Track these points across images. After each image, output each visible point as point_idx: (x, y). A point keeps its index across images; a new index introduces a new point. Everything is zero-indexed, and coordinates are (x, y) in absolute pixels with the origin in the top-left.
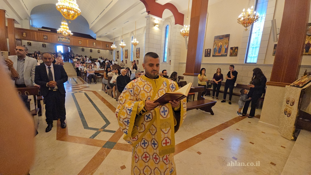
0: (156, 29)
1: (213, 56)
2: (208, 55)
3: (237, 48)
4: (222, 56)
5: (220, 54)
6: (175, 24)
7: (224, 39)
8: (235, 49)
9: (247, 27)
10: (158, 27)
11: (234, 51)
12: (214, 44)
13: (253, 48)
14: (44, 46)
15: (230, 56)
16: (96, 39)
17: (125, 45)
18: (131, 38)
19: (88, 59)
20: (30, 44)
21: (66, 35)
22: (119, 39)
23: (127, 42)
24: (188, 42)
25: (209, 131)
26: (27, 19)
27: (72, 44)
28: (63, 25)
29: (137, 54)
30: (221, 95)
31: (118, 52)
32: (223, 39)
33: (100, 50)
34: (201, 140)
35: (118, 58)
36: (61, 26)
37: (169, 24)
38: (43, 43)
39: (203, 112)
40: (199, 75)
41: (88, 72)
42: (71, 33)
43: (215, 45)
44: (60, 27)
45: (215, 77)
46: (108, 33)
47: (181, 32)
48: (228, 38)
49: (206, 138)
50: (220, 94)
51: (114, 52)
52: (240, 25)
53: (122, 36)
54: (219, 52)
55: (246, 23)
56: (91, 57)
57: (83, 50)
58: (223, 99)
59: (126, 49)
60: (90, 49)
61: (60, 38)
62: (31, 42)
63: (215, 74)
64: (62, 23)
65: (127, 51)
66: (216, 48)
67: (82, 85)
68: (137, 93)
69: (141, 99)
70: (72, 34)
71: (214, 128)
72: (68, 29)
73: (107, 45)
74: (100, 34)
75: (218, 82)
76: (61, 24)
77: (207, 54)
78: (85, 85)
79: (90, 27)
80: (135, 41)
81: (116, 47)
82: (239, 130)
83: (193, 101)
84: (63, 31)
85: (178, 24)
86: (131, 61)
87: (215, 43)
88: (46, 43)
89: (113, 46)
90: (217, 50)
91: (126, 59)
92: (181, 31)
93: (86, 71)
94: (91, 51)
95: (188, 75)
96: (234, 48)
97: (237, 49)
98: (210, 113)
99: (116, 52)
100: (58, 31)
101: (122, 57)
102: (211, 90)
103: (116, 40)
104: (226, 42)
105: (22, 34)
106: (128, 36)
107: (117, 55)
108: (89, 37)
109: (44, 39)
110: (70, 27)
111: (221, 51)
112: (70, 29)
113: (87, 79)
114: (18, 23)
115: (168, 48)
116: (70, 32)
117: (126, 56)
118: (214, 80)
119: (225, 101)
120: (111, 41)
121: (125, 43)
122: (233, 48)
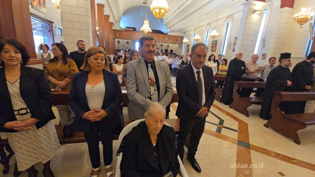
0: (255, 16)
6: (282, 7)
10: (259, 14)
14: (127, 43)
16: (167, 34)
18: (206, 31)
20: (119, 42)
21: (147, 32)
22: (191, 32)
28: (145, 23)
29: (212, 47)
31: (188, 45)
33: (169, 44)
37: (268, 8)
38: (127, 40)
44: (143, 26)
51: (184, 46)
53: (195, 29)
61: (141, 35)
62: (120, 40)
64: (145, 22)
70: (151, 31)
74: (173, 28)
79: (165, 23)
80: (214, 33)
81: (188, 41)
85: (286, 8)
88: (129, 41)
89: (185, 40)
92: (296, 16)
94: (162, 45)
99: (186, 46)
100: (141, 29)
105: (116, 34)
107: (187, 49)
109: (130, 37)
120: (181, 35)
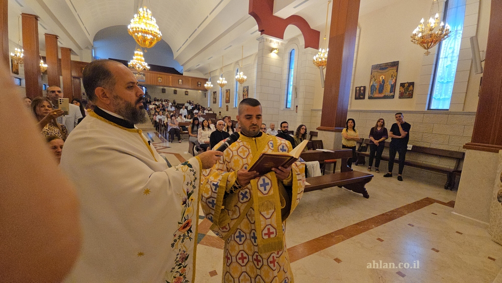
0: (273, 56)
1: (370, 98)
2: (362, 97)
3: (412, 84)
4: (385, 97)
5: (382, 95)
6: (306, 47)
7: (389, 69)
8: (409, 86)
9: (428, 48)
10: (277, 54)
11: (408, 90)
12: (371, 78)
13: (443, 83)
15: (400, 97)
16: (182, 74)
17: (226, 82)
18: (235, 72)
19: (170, 104)
21: (140, 69)
22: (217, 73)
23: (229, 77)
24: (325, 76)
25: (357, 224)
26: (89, 49)
27: (149, 83)
28: (137, 55)
30: (384, 164)
31: (215, 93)
32: (387, 70)
33: (188, 90)
34: (343, 240)
35: (215, 102)
36: (134, 57)
37: (295, 47)
39: (350, 193)
40: (345, 129)
41: (169, 124)
42: (147, 67)
43: (373, 79)
45: (373, 132)
46: (201, 65)
47: (314, 61)
48: (395, 68)
49: (352, 236)
50: (382, 162)
51: (209, 93)
52: (416, 45)
53: (221, 69)
54: (379, 91)
55: (428, 43)
56: (174, 103)
57: (164, 91)
58: (387, 172)
59: (227, 89)
60: (174, 89)
63: (373, 129)
64: (136, 52)
65: (228, 91)
66: (375, 85)
67: (161, 144)
68: (228, 160)
69: (234, 168)
70: (149, 68)
71: (368, 220)
72: (142, 61)
73: (198, 83)
74: (188, 66)
75: (378, 141)
76: (133, 54)
77: (360, 95)
78: (165, 144)
79: (175, 56)
80: (241, 75)
81: (212, 86)
82: (413, 226)
83: (334, 172)
84: (136, 65)
85: (309, 48)
86: (234, 107)
87: (373, 77)
89: (208, 85)
90: (376, 88)
91: (227, 104)
92: (315, 58)
93: (167, 123)
94: (175, 92)
95: (325, 130)
96: (406, 85)
97: (411, 86)
98: (362, 195)
99: (212, 93)
100: (129, 64)
101: (221, 101)
102: (367, 155)
103: (212, 75)
104: (392, 73)
106: (231, 68)
107: (214, 98)
108: (173, 71)
110: (147, 57)
111: (383, 89)
112: (146, 61)
113: (168, 135)
114: (76, 54)
115: (293, 86)
116: (146, 64)
117: (227, 99)
118: (372, 138)
119: (392, 174)
120: (204, 77)
121: (225, 80)
122: (405, 83)
